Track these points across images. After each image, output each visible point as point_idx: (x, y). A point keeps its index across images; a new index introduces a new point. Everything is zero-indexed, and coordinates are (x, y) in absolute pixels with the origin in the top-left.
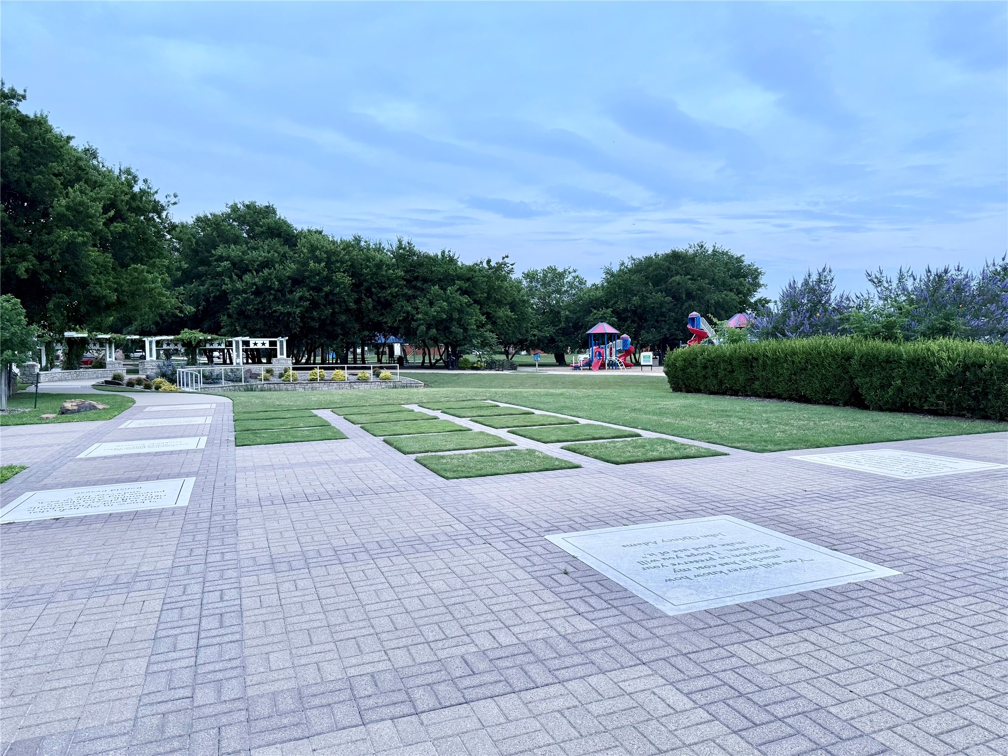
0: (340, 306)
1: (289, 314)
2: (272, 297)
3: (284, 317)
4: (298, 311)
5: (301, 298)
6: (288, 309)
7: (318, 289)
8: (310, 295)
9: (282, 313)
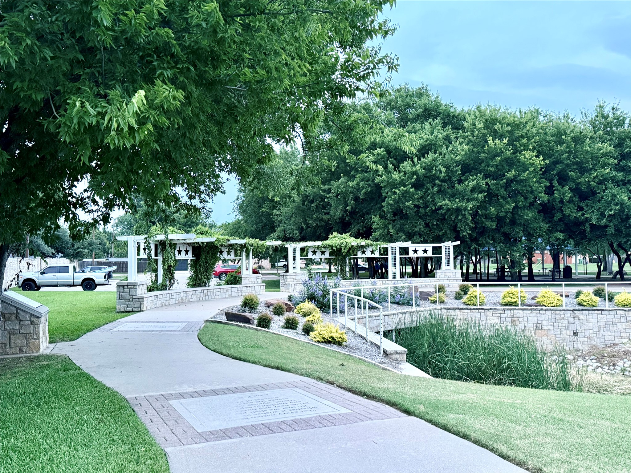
0: (526, 199)
1: (458, 210)
2: (436, 189)
3: (451, 215)
4: (470, 205)
5: (473, 190)
6: (458, 203)
7: (496, 176)
8: (487, 184)
9: (448, 210)
